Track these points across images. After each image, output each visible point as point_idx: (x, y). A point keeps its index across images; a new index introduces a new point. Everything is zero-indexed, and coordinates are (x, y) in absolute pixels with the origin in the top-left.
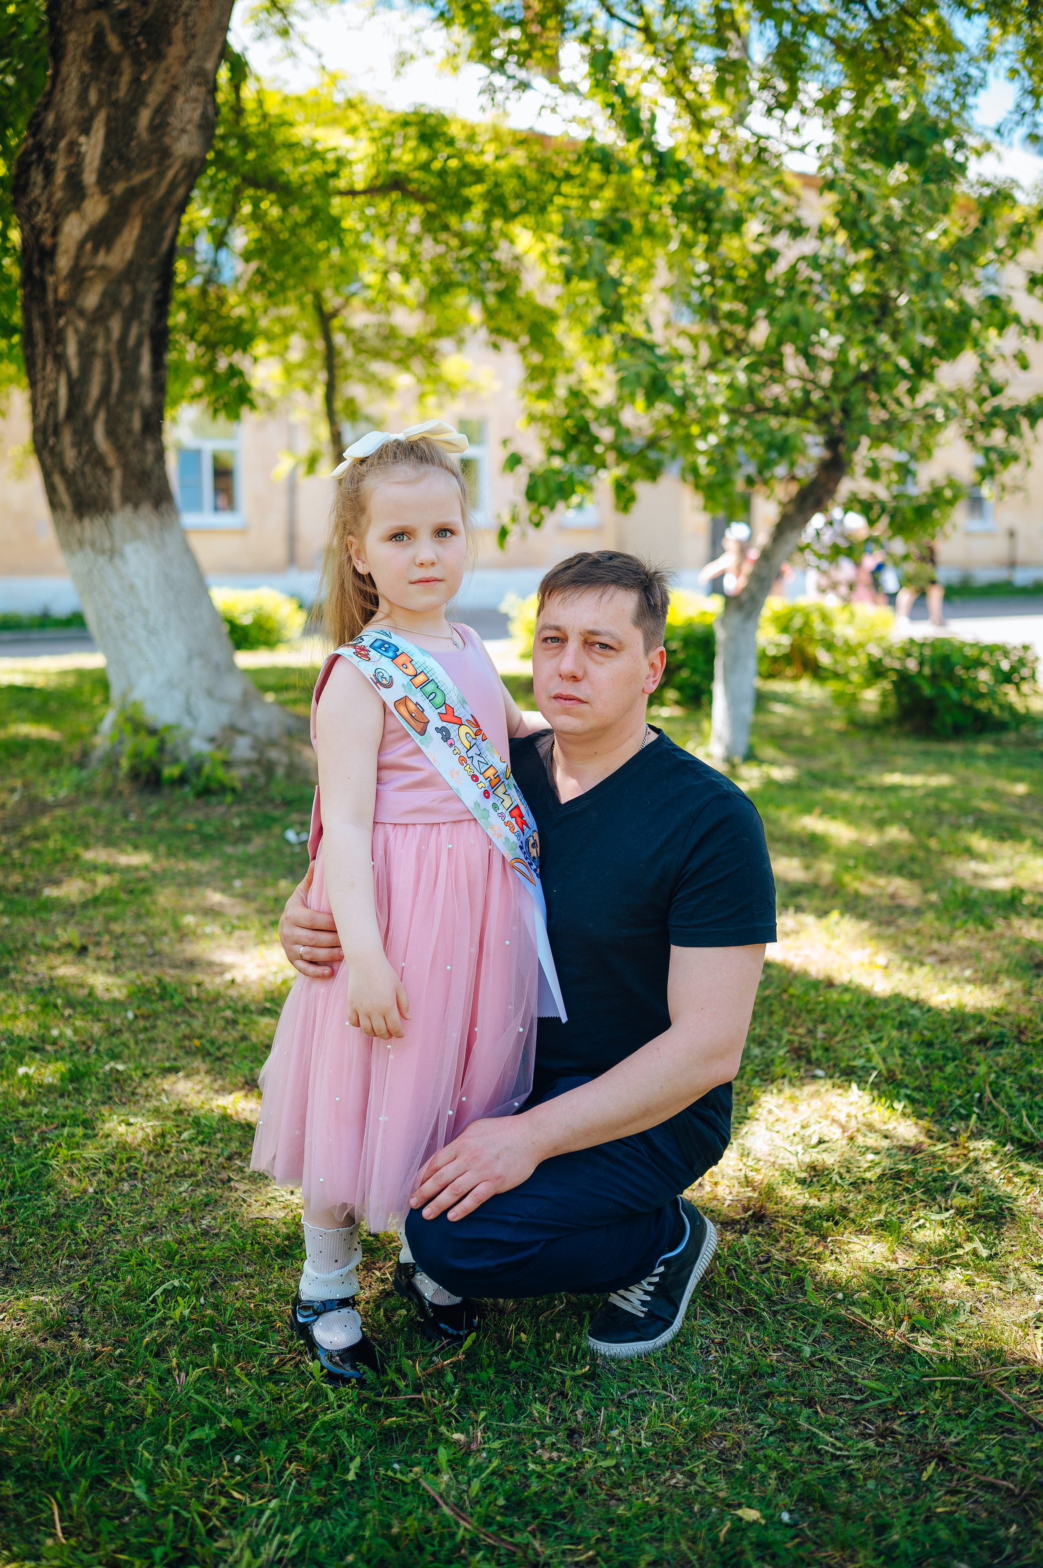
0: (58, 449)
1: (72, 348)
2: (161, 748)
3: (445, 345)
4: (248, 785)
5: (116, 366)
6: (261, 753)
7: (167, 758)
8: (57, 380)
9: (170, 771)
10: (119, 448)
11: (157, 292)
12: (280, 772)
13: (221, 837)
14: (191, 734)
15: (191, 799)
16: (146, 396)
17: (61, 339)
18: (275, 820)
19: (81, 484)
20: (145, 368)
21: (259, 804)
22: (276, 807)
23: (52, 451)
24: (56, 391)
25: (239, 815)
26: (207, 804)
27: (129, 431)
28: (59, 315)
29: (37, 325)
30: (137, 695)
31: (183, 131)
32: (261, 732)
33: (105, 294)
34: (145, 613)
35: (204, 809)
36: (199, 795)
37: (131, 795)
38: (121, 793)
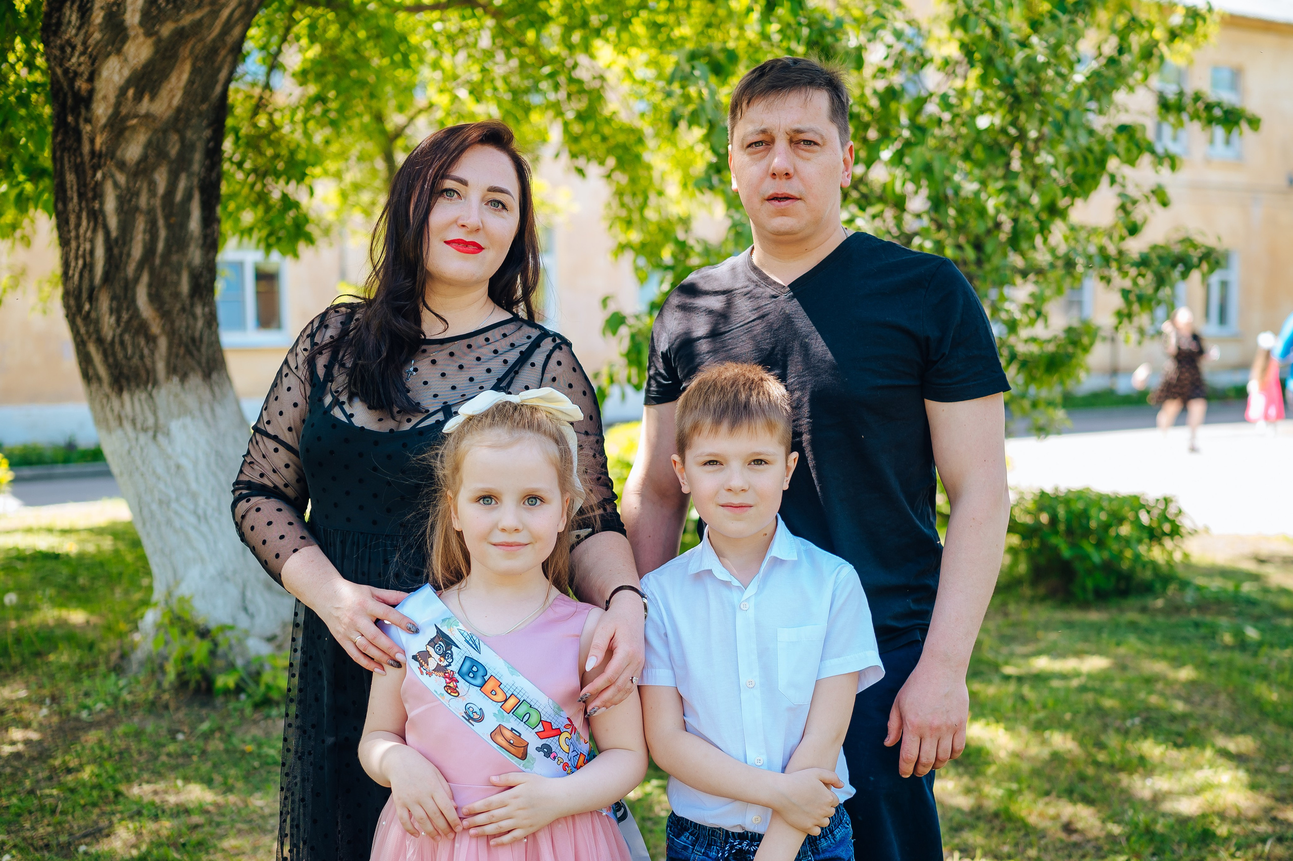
0: (93, 315)
1: (110, 205)
2: (214, 654)
5: (161, 223)
7: (220, 663)
8: (92, 241)
9: (226, 681)
10: (165, 314)
11: (209, 141)
14: (246, 636)
15: (248, 711)
16: (195, 255)
17: (98, 195)
19: (120, 356)
20: (194, 224)
23: (87, 317)
24: (92, 252)
26: (268, 717)
27: (176, 295)
28: (95, 168)
29: (70, 178)
30: (185, 590)
33: (148, 145)
34: (194, 497)
35: (262, 723)
36: (257, 706)
37: (178, 709)
38: (166, 707)
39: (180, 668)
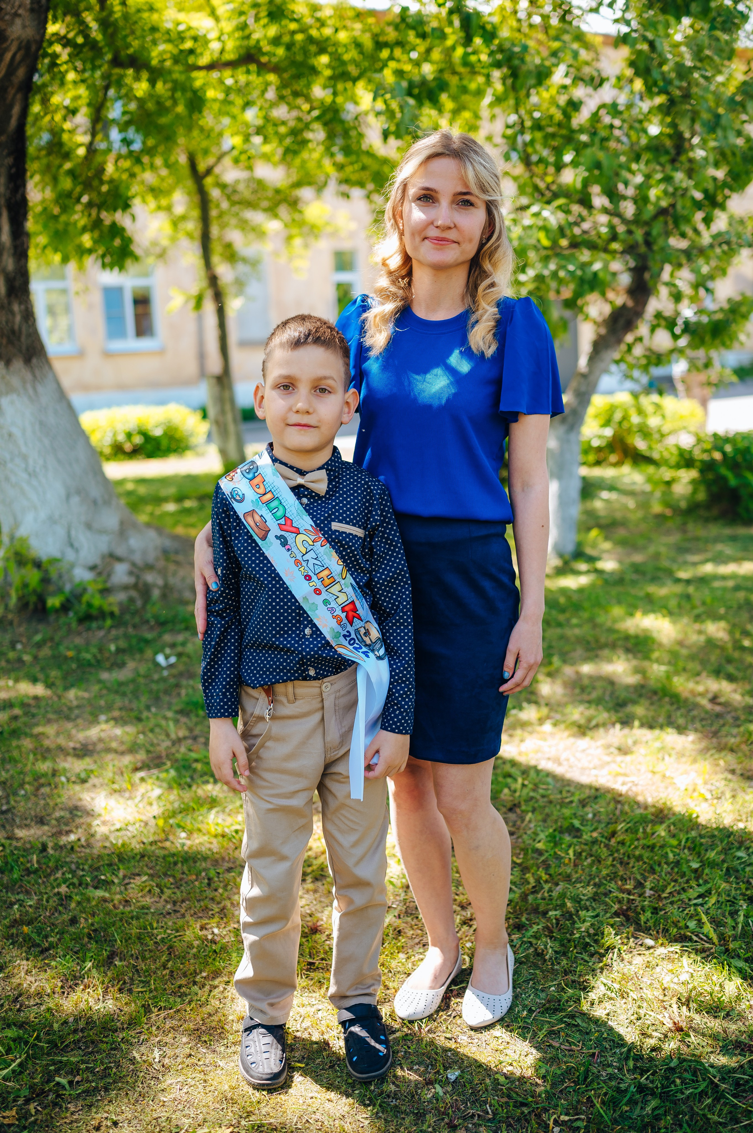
2: (45, 580)
3: (306, 193)
4: (125, 609)
6: (138, 577)
7: (51, 588)
9: (54, 602)
12: (156, 593)
13: (98, 664)
14: (72, 566)
15: (74, 625)
16: (9, 262)
18: (147, 642)
20: (5, 237)
21: (135, 626)
22: (151, 628)
25: (116, 639)
26: (89, 629)
30: (22, 532)
31: (16, 15)
32: (138, 558)
34: (25, 458)
35: (85, 634)
36: (81, 621)
37: (20, 625)
38: (11, 623)
39: (20, 593)
